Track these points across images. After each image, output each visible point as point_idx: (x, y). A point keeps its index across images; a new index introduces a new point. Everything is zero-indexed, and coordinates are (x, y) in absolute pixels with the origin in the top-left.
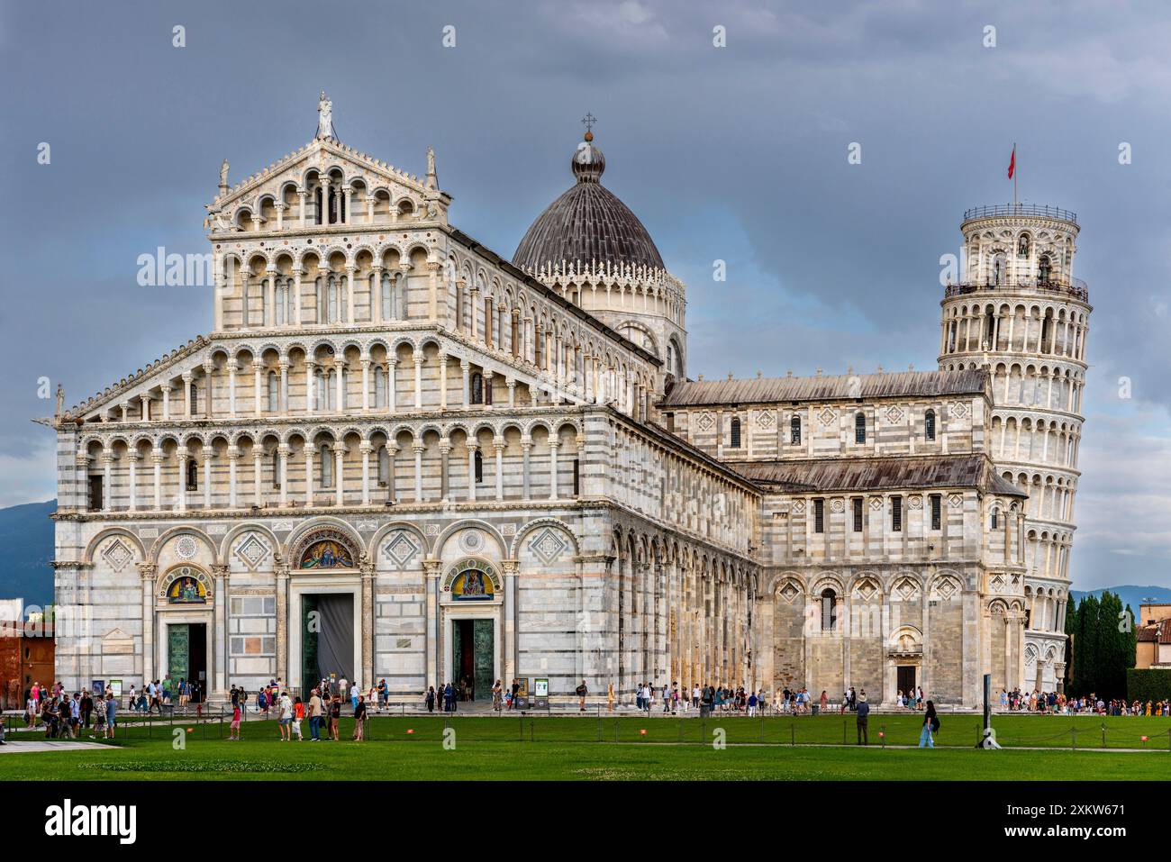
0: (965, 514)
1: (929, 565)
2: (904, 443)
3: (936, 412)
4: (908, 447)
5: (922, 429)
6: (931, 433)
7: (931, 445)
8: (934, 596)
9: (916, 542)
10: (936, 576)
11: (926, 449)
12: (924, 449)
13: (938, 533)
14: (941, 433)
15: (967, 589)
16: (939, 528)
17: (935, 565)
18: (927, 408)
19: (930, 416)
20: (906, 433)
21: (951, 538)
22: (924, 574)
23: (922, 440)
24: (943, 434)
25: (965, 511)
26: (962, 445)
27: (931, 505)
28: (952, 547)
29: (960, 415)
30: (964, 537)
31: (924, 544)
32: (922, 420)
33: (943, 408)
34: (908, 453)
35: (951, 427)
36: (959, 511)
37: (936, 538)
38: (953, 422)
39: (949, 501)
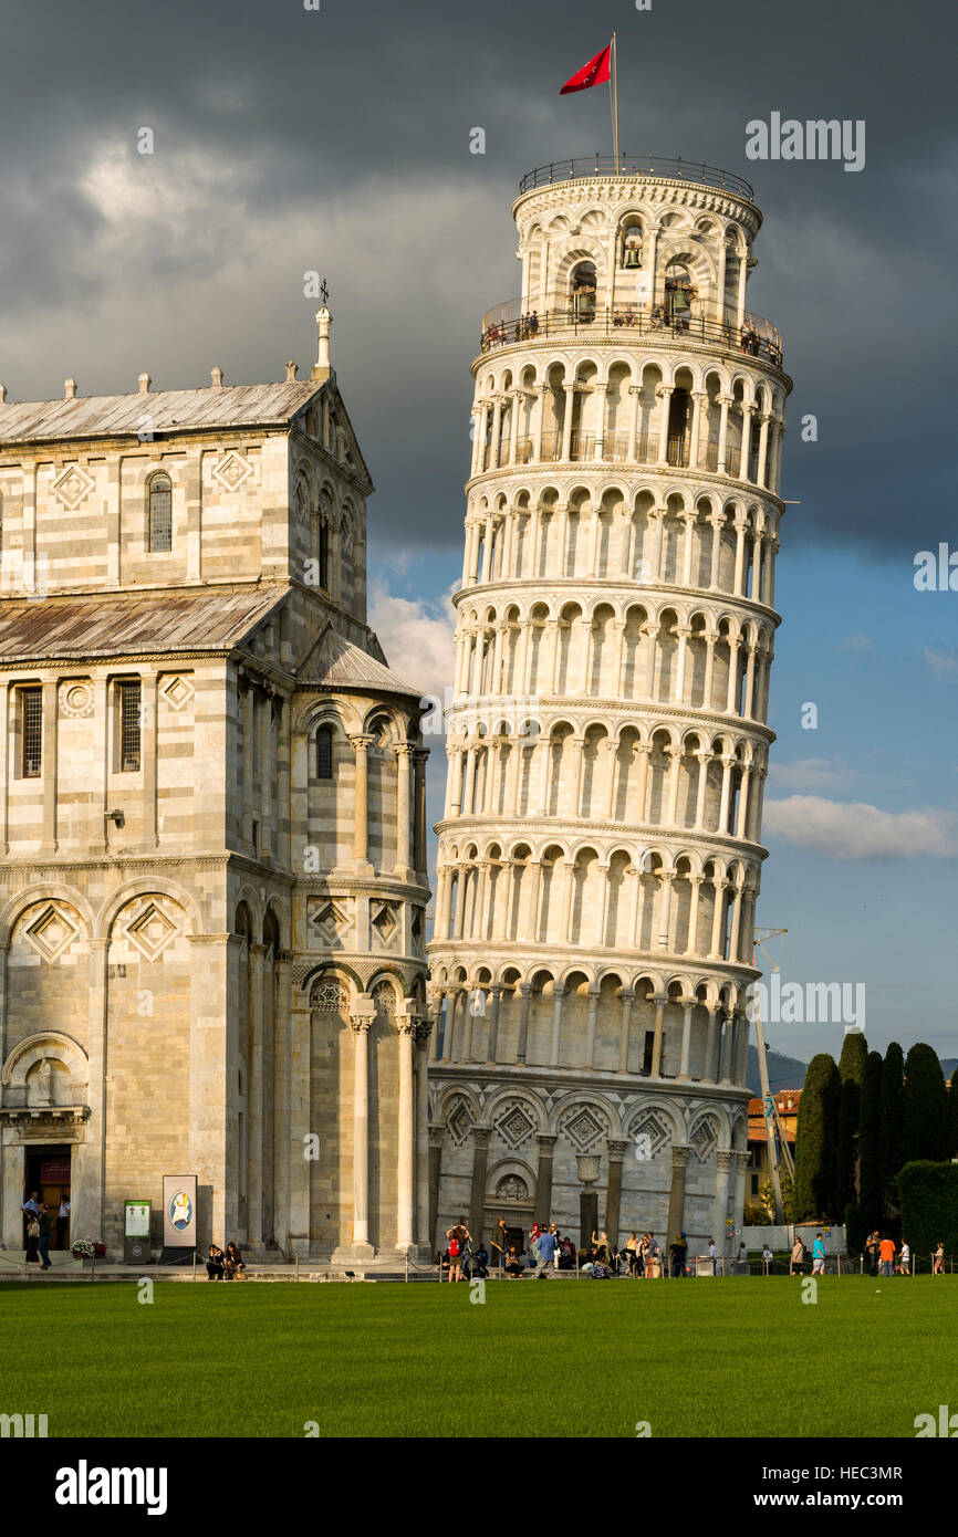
0: (200, 727)
1: (105, 866)
2: (94, 561)
3: (175, 478)
4: (102, 570)
5: (137, 523)
6: (159, 536)
7: (163, 562)
8: (121, 953)
9: (77, 804)
10: (126, 896)
11: (147, 571)
12: (142, 571)
13: (134, 780)
14: (183, 531)
15: (201, 932)
16: (137, 768)
17: (119, 865)
18: (153, 466)
19: (158, 489)
20: (100, 533)
21: (168, 793)
22: (95, 890)
23: (137, 549)
24: (190, 534)
25: (198, 719)
26: (238, 560)
27: (116, 705)
28: (166, 819)
29: (232, 484)
30: (196, 790)
31: (95, 812)
32: (139, 500)
33: (190, 466)
34: (103, 585)
35: (210, 515)
36: (186, 720)
37: (127, 795)
38: (217, 502)
39: (161, 692)
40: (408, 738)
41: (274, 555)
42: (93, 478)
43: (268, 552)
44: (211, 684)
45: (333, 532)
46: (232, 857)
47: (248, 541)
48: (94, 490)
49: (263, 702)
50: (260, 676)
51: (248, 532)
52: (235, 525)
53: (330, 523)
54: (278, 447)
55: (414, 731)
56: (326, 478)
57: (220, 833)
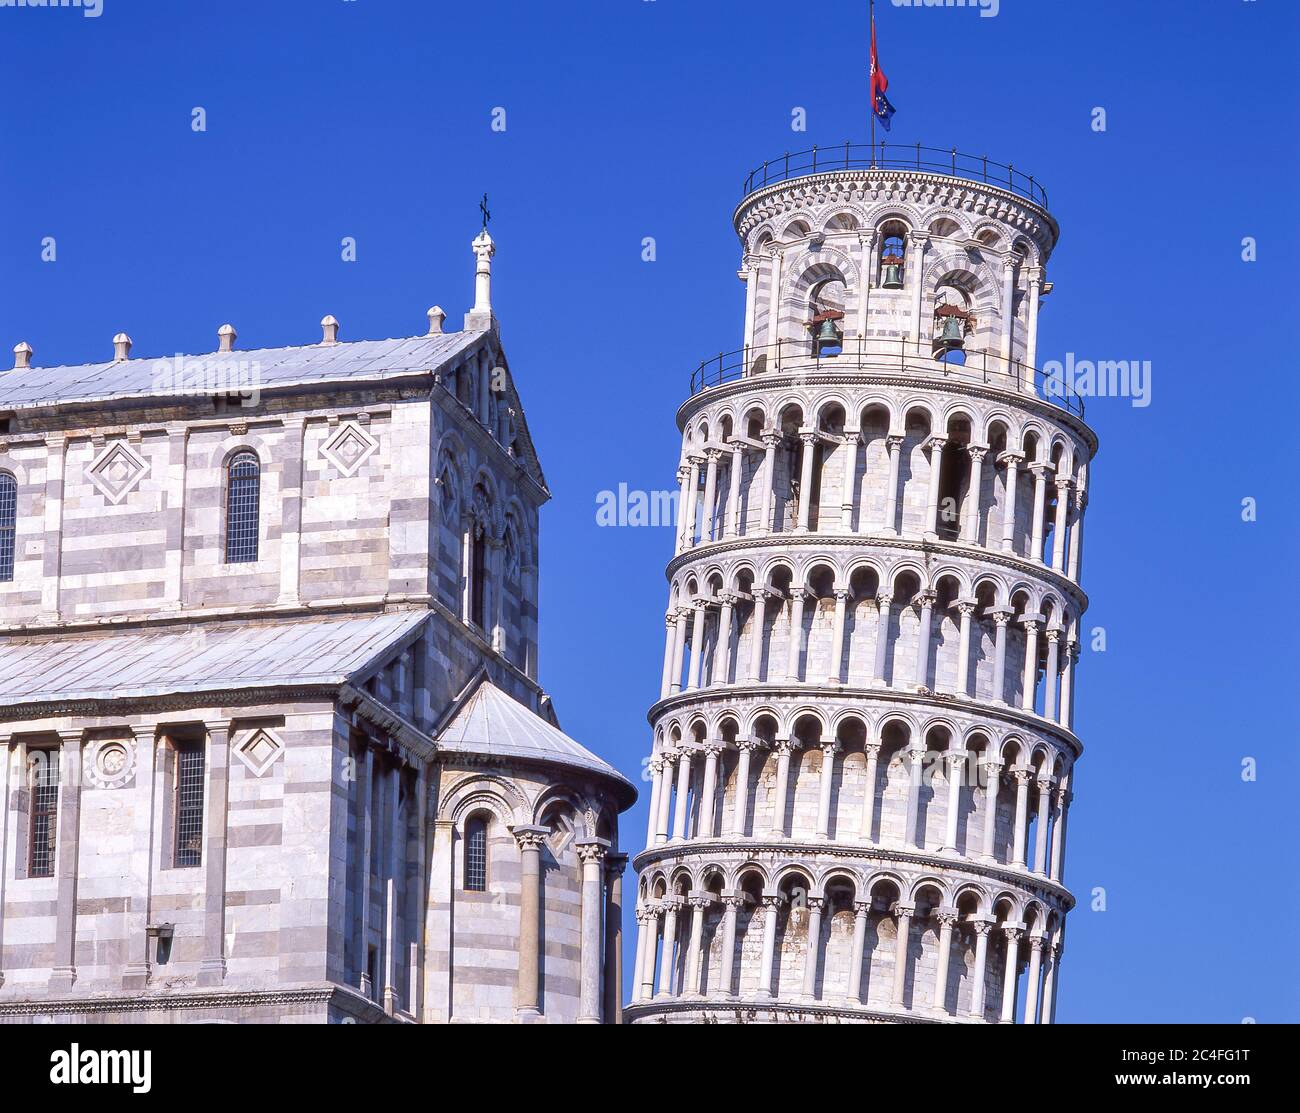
0: (292, 800)
1: (144, 1005)
3: (265, 457)
5: (211, 521)
6: (241, 542)
7: (243, 578)
9: (106, 915)
11: (225, 592)
12: (215, 590)
13: (192, 881)
14: (275, 533)
16: (198, 862)
17: (167, 1004)
18: (233, 442)
19: (243, 474)
20: (155, 537)
21: (241, 898)
23: (210, 561)
24: (285, 536)
25: (289, 788)
26: (355, 573)
27: (168, 771)
28: (239, 937)
29: (348, 466)
30: (285, 892)
31: (133, 926)
32: (212, 490)
33: (288, 440)
34: (157, 611)
35: (314, 510)
36: (271, 790)
37: (183, 902)
38: (325, 492)
39: (236, 750)
40: (599, 834)
41: (407, 565)
42: (148, 459)
43: (398, 561)
44: (310, 737)
45: (493, 548)
46: (336, 992)
47: (370, 546)
48: (148, 476)
49: (387, 773)
50: (382, 732)
51: (369, 534)
52: (351, 524)
53: (489, 533)
54: (415, 417)
55: (607, 828)
56: (483, 468)
57: (319, 958)
